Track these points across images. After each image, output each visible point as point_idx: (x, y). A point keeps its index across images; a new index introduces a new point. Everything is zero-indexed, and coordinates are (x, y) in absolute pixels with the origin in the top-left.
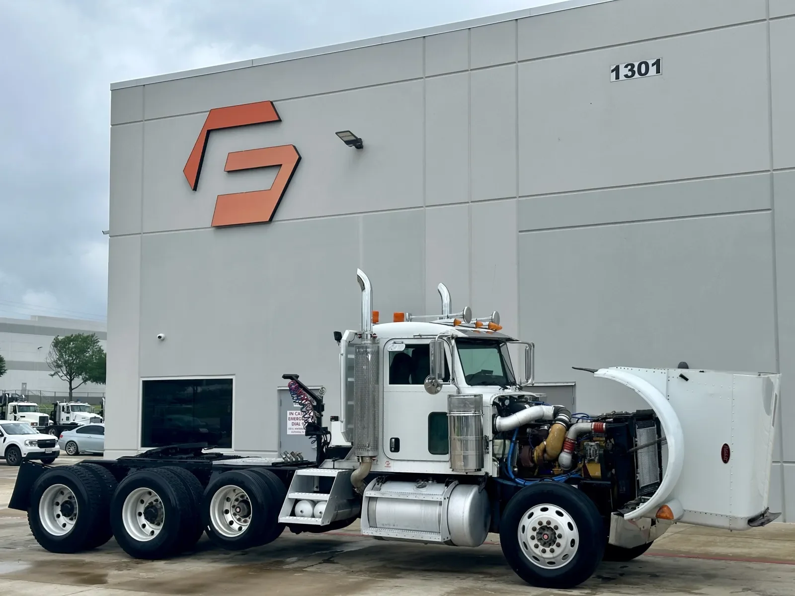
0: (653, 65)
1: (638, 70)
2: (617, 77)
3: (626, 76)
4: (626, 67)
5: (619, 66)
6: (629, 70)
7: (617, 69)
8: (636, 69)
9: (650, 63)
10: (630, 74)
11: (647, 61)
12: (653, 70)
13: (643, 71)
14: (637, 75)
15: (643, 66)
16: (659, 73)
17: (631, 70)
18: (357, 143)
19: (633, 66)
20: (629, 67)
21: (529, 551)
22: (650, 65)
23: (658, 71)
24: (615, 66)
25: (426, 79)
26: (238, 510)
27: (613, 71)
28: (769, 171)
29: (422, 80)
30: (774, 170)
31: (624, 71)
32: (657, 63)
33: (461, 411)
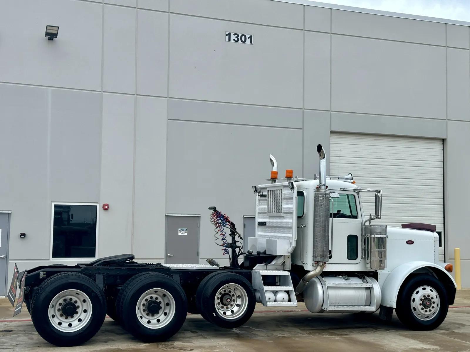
0: (249, 38)
1: (241, 38)
2: (229, 39)
3: (234, 40)
4: (234, 35)
5: (230, 33)
6: (236, 37)
7: (229, 34)
8: (239, 37)
9: (248, 36)
10: (236, 39)
11: (246, 35)
12: (248, 41)
13: (243, 40)
14: (240, 41)
15: (243, 37)
16: (252, 43)
17: (237, 37)
18: (51, 36)
19: (238, 36)
20: (236, 36)
21: (417, 312)
22: (247, 38)
23: (251, 42)
24: (228, 33)
25: (105, 5)
26: (229, 300)
27: (227, 35)
28: (302, 109)
29: (102, 4)
30: (305, 109)
31: (233, 37)
32: (251, 37)
33: (378, 235)
